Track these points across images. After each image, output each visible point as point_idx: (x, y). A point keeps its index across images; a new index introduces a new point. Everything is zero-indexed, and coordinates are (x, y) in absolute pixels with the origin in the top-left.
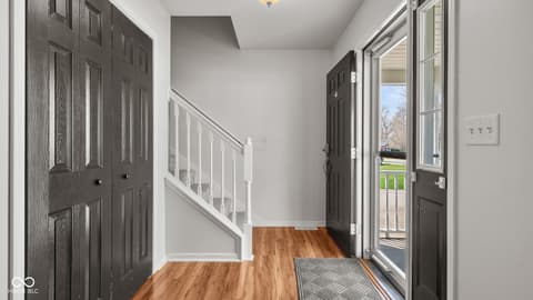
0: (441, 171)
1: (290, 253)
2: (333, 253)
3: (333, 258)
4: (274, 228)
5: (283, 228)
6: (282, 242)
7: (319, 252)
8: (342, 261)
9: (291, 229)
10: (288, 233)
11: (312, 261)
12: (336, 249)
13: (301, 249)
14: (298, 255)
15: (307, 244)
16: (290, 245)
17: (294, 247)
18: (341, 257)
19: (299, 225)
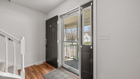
0: (91, 45)
1: (40, 75)
2: (52, 69)
3: (53, 70)
4: (28, 67)
5: (32, 66)
6: (34, 72)
7: (48, 70)
8: (56, 70)
9: (35, 66)
10: (35, 68)
11: (49, 74)
12: (52, 67)
13: (42, 71)
14: (43, 74)
15: (43, 69)
16: (38, 71)
17: (40, 72)
18: (55, 69)
19: (37, 64)
